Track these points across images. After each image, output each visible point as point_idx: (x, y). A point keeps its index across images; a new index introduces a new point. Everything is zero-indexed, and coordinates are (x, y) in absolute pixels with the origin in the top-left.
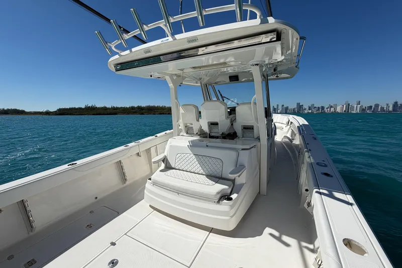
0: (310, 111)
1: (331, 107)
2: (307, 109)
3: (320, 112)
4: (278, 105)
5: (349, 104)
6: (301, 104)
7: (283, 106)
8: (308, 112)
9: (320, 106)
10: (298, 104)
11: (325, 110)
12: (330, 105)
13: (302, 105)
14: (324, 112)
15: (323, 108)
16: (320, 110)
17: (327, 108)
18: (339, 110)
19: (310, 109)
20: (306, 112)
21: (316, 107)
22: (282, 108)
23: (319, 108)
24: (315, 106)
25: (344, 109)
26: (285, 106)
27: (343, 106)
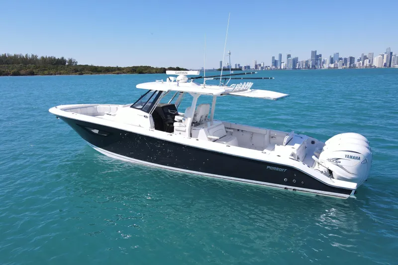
0: (332, 66)
1: (365, 58)
2: (328, 61)
3: (348, 66)
4: (281, 56)
5: (391, 53)
6: (318, 54)
7: (289, 56)
8: (329, 68)
9: (348, 57)
10: (314, 53)
11: (356, 62)
12: (363, 54)
13: (320, 56)
14: (354, 66)
15: (352, 59)
16: (348, 63)
17: (359, 61)
18: (376, 63)
19: (332, 61)
20: (326, 66)
21: (341, 59)
22: (288, 61)
23: (346, 59)
24: (340, 57)
25: (385, 61)
26: (293, 57)
27: (383, 55)
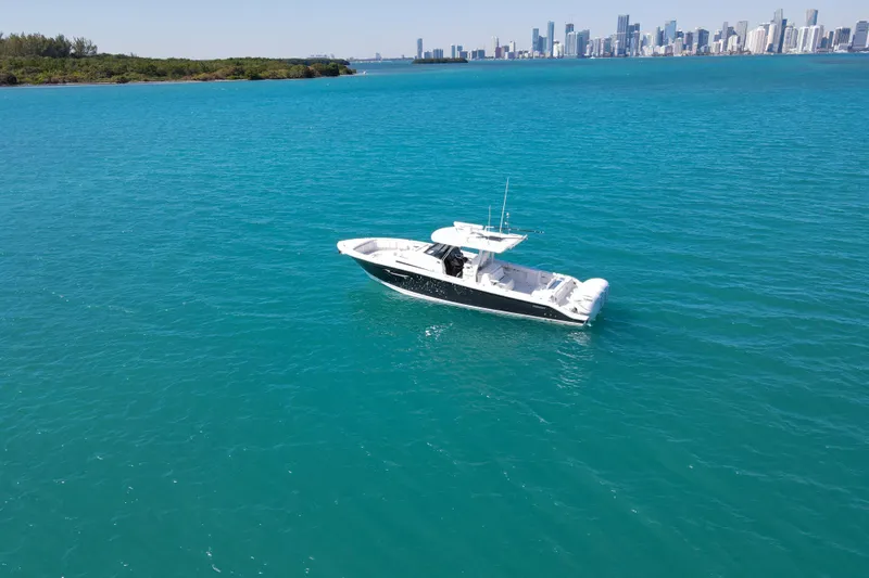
0: (662, 50)
1: (731, 32)
2: (653, 40)
3: (694, 51)
4: (552, 27)
5: (784, 22)
6: (631, 23)
7: (570, 27)
8: (655, 54)
9: (694, 29)
10: (623, 21)
11: (712, 44)
12: (726, 23)
13: (637, 27)
14: (707, 51)
15: (703, 35)
16: (695, 44)
17: (717, 38)
18: (752, 45)
19: (661, 40)
20: (648, 52)
21: (679, 34)
22: (568, 41)
23: (690, 35)
24: (679, 29)
25: (769, 42)
26: (578, 30)
27: (767, 27)
